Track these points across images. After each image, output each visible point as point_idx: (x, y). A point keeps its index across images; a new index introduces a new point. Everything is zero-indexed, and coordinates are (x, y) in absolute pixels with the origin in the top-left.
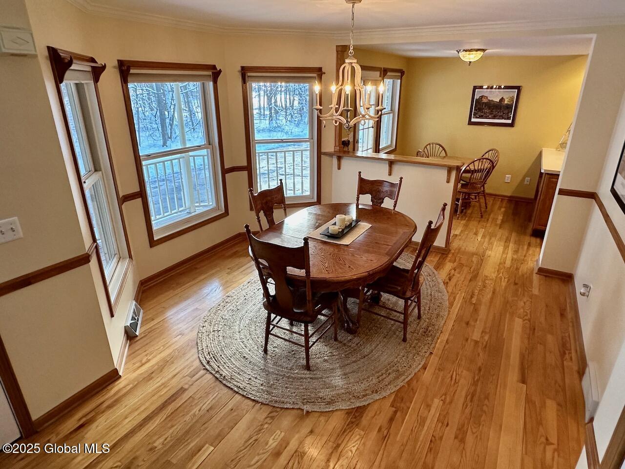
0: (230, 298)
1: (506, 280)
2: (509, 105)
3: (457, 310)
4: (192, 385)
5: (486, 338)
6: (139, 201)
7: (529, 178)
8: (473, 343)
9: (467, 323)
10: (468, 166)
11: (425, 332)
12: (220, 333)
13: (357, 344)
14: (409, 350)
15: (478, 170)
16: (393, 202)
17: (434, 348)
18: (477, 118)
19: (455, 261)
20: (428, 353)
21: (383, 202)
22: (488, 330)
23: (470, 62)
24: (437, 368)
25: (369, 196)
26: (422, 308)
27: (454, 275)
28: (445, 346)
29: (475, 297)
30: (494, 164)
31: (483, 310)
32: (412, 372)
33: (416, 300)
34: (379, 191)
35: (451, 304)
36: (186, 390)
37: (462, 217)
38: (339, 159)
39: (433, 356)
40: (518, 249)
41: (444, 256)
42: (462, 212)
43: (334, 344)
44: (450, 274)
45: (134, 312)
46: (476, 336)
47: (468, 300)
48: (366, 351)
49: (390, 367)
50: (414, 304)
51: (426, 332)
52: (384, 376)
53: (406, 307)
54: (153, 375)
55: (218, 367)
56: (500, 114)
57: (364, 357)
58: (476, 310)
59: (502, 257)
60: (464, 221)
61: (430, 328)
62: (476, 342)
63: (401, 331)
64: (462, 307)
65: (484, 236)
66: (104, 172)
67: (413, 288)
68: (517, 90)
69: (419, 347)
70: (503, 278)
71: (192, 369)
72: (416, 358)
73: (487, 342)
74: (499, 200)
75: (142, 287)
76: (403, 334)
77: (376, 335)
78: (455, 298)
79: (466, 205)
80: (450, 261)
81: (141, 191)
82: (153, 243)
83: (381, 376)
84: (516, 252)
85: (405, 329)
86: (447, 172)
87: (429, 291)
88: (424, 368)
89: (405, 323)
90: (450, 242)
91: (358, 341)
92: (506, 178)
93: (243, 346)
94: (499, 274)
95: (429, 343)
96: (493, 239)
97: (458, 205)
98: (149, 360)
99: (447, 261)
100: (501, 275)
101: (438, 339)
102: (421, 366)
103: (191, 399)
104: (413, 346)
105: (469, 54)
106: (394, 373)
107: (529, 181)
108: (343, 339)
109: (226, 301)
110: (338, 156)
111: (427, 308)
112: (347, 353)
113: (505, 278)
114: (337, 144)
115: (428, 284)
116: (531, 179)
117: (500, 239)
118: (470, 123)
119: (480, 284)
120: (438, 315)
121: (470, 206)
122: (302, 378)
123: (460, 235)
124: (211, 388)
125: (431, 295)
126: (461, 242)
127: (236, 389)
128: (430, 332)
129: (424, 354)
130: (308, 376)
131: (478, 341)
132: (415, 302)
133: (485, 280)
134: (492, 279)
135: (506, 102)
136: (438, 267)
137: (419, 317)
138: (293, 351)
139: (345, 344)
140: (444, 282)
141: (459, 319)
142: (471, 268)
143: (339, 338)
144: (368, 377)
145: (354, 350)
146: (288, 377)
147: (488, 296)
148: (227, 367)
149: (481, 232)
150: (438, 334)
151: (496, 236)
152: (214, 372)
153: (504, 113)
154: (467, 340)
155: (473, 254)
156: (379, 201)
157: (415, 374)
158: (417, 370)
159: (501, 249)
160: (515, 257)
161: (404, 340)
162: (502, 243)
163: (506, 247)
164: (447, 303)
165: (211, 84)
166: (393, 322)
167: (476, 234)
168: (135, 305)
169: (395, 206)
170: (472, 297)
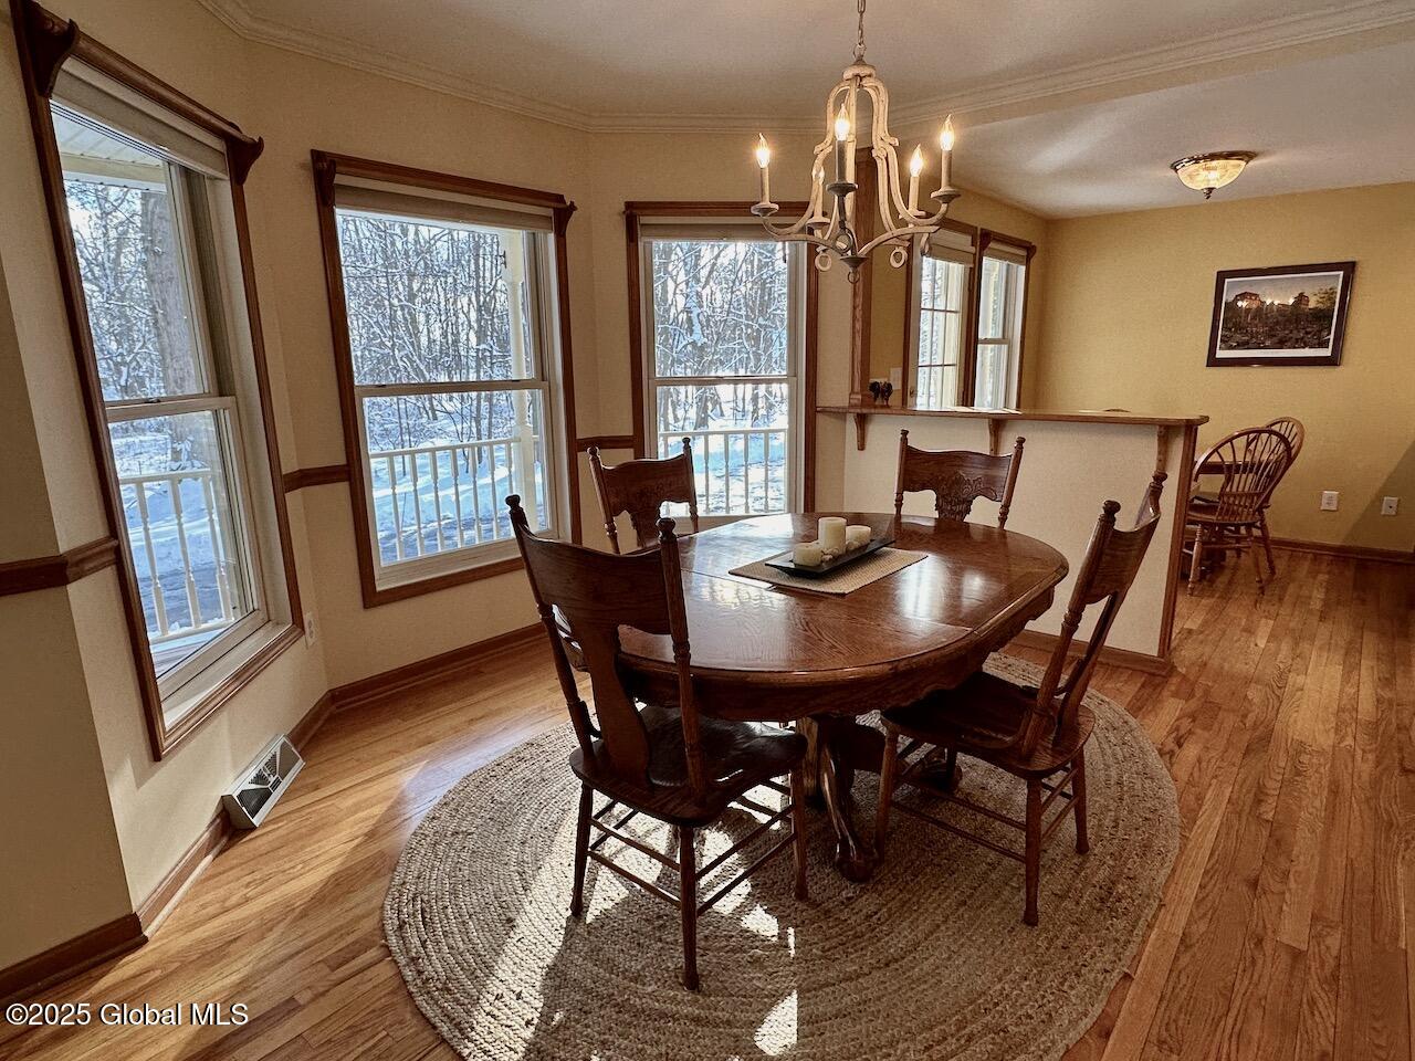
0: (533, 750)
1: (1371, 757)
2: (1321, 310)
3: (1211, 836)
4: (323, 994)
5: (1334, 941)
6: (342, 489)
7: (1396, 499)
8: (1285, 959)
9: (1254, 884)
10: (1216, 450)
11: (1102, 900)
12: (469, 844)
13: (869, 917)
14: (1046, 959)
15: (1245, 464)
16: (997, 506)
17: (1137, 958)
18: (1231, 348)
19: (1191, 695)
20: (1116, 976)
21: (968, 511)
22: (1333, 915)
23: (1211, 190)
24: (1154, 1039)
25: (929, 497)
26: (1091, 823)
27: (1190, 732)
28: (1176, 958)
29: (1272, 801)
30: (1293, 451)
31: (1304, 843)
32: (1053, 1042)
33: (1068, 789)
34: (959, 481)
35: (1190, 816)
36: (300, 1007)
37: (1202, 590)
38: (862, 421)
39: (1133, 990)
40: (1394, 675)
41: (1158, 680)
42: (1202, 576)
43: (793, 908)
44: (1177, 729)
45: (271, 764)
46: (1292, 929)
47: (1247, 809)
48: (897, 942)
49: (975, 1013)
50: (1061, 802)
51: (1107, 899)
52: (952, 1044)
53: (1035, 807)
54: (233, 947)
55: (424, 945)
56: (1295, 335)
57: (887, 965)
58: (1278, 842)
59: (1341, 691)
60: (1212, 600)
61: (1121, 888)
62: (1297, 955)
63: (1019, 889)
64: (1230, 827)
65: (1273, 637)
66: (240, 400)
67: (1055, 743)
68: (1341, 273)
69: (1083, 949)
70: (1359, 752)
71: (350, 939)
72: (1072, 988)
73: (1338, 958)
74: (1306, 558)
75: (333, 707)
76: (1024, 897)
77: (935, 894)
78: (1200, 799)
79: (1213, 562)
80: (1176, 695)
81: (348, 465)
82: (372, 597)
83: (939, 1043)
84: (1387, 682)
85: (1031, 881)
86: (1156, 441)
87: (1113, 773)
88: (1104, 1031)
89: (1032, 862)
90: (1173, 645)
91: (873, 908)
92: (1324, 501)
93: (518, 884)
94: (1342, 739)
95: (1117, 940)
96: (1305, 646)
97: (1192, 556)
98: (247, 900)
99: (1166, 693)
100: (1349, 741)
101: (1150, 927)
102: (1086, 1023)
103: (301, 1042)
104: (1059, 943)
105: (1207, 169)
106: (988, 1038)
107: (1395, 506)
108: (826, 895)
109: (521, 755)
110: (858, 414)
111: (1107, 822)
112: (834, 942)
113: (1364, 751)
114: (857, 387)
115: (1109, 751)
116: (1399, 501)
117: (1328, 646)
118: (1213, 362)
119: (1282, 764)
120: (1146, 847)
121: (1222, 568)
122: (663, 1015)
123: (1202, 632)
124: (374, 1011)
125: (1119, 783)
126: (1208, 650)
127: (444, 1028)
128: (1119, 900)
129: (1100, 977)
130: (686, 1010)
131: (1301, 952)
132: (1064, 795)
133: (1299, 753)
134: (1322, 753)
135: (1312, 304)
136: (1140, 709)
137: (1082, 847)
138: (659, 917)
139: (827, 913)
140: (1160, 751)
141: (1222, 867)
142: (1245, 716)
143: (813, 890)
144: (892, 1044)
145: (856, 937)
146: (620, 1008)
147: (1312, 805)
148: (446, 949)
149: (1265, 628)
150: (1149, 913)
151: (1312, 639)
152: (402, 961)
153: (1307, 333)
154: (1259, 942)
155: (1248, 681)
156: (959, 508)
157: (1068, 1051)
158: (1073, 1036)
159: (1336, 671)
160: (1387, 694)
161: (1031, 918)
162: (1338, 657)
163: (1350, 669)
164: (1175, 811)
165: (551, 237)
166: (992, 855)
167: (1250, 631)
168: (283, 746)
169: (1003, 518)
170: (1258, 802)
